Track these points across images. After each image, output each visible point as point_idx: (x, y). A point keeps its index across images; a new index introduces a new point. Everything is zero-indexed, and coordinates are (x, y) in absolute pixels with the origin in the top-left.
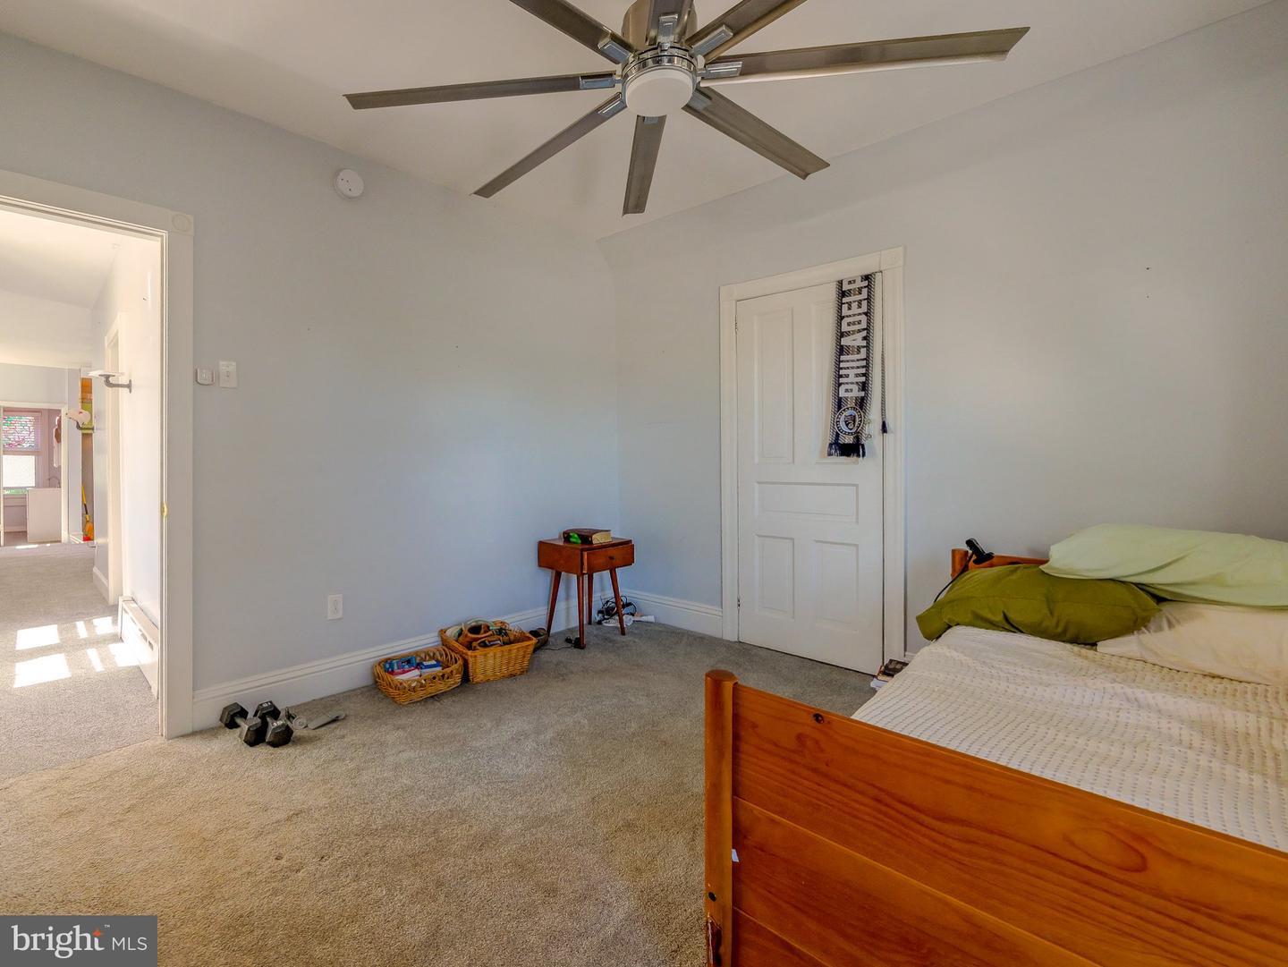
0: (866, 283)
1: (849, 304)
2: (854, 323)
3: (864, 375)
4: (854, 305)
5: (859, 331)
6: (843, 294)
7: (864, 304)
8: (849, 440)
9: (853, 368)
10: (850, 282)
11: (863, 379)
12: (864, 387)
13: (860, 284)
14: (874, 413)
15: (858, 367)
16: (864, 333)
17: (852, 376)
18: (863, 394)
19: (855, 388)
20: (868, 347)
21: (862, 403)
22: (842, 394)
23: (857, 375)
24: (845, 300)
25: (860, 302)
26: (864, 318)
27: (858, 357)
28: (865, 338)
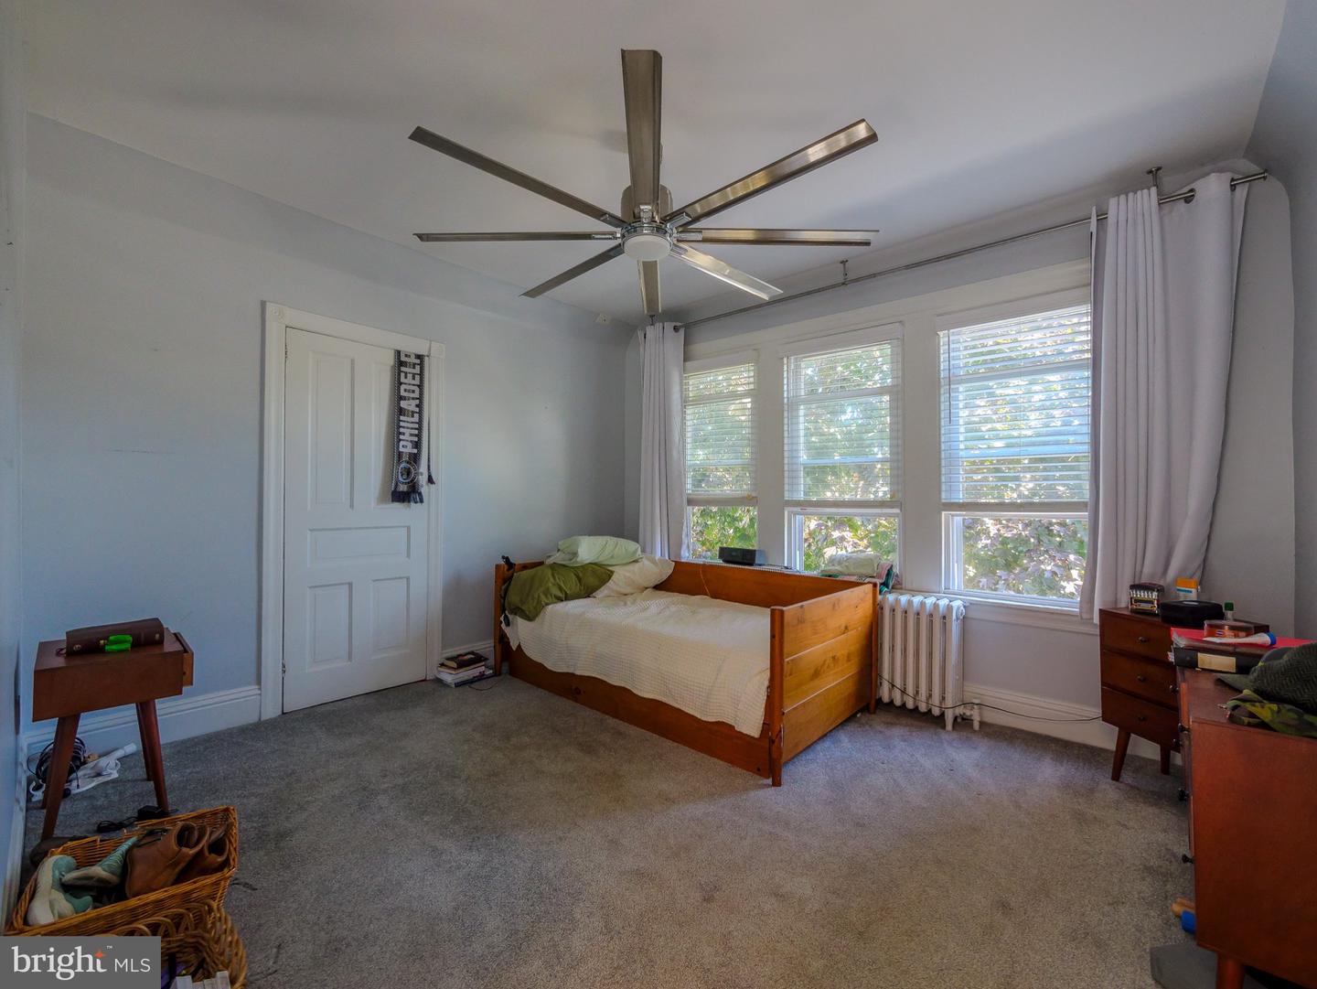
0: (418, 361)
1: (406, 373)
2: (409, 391)
3: (416, 435)
4: (410, 376)
5: (413, 399)
6: (401, 364)
7: (417, 377)
8: (403, 488)
9: (408, 428)
10: (406, 356)
11: (416, 439)
12: (417, 445)
13: (413, 360)
14: (423, 468)
15: (412, 429)
16: (417, 402)
17: (407, 435)
18: (415, 451)
19: (410, 445)
20: (420, 413)
21: (415, 458)
22: (401, 449)
23: (411, 435)
24: (403, 369)
25: (414, 375)
26: (417, 389)
27: (412, 420)
28: (417, 406)
